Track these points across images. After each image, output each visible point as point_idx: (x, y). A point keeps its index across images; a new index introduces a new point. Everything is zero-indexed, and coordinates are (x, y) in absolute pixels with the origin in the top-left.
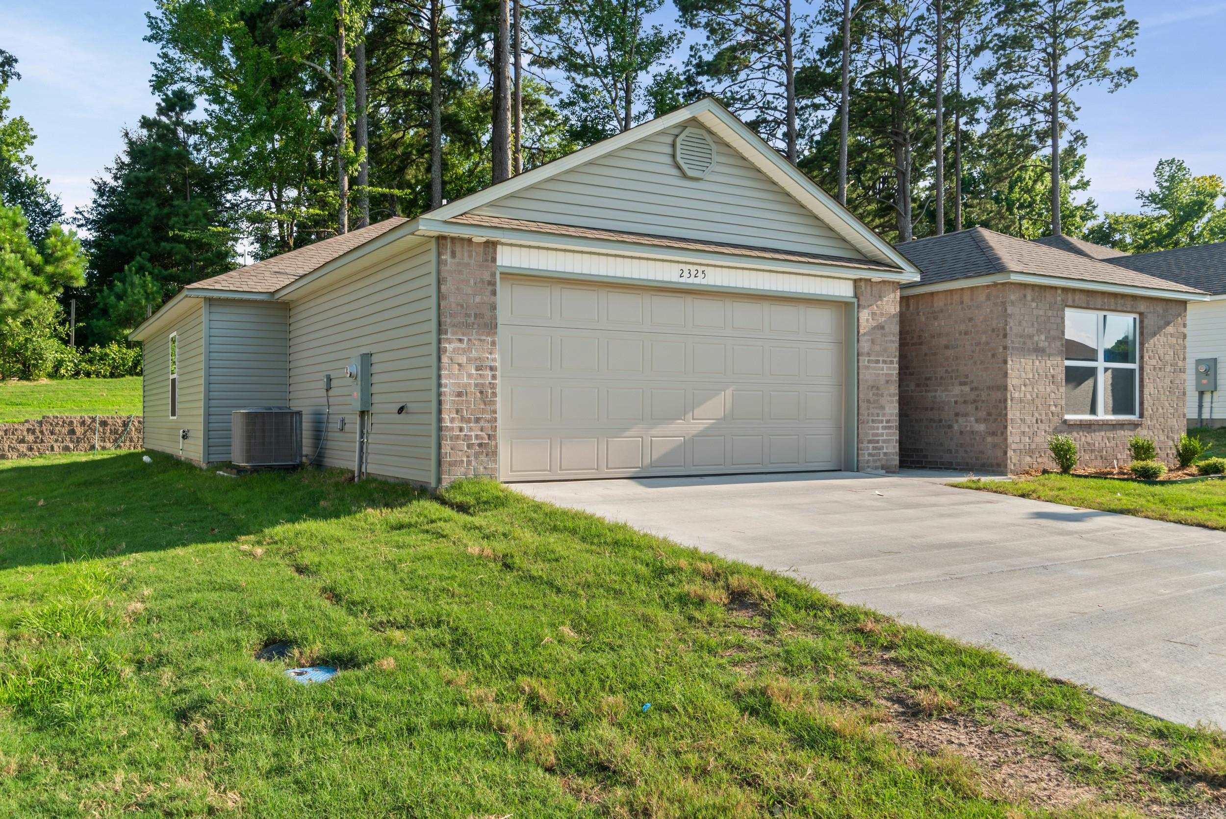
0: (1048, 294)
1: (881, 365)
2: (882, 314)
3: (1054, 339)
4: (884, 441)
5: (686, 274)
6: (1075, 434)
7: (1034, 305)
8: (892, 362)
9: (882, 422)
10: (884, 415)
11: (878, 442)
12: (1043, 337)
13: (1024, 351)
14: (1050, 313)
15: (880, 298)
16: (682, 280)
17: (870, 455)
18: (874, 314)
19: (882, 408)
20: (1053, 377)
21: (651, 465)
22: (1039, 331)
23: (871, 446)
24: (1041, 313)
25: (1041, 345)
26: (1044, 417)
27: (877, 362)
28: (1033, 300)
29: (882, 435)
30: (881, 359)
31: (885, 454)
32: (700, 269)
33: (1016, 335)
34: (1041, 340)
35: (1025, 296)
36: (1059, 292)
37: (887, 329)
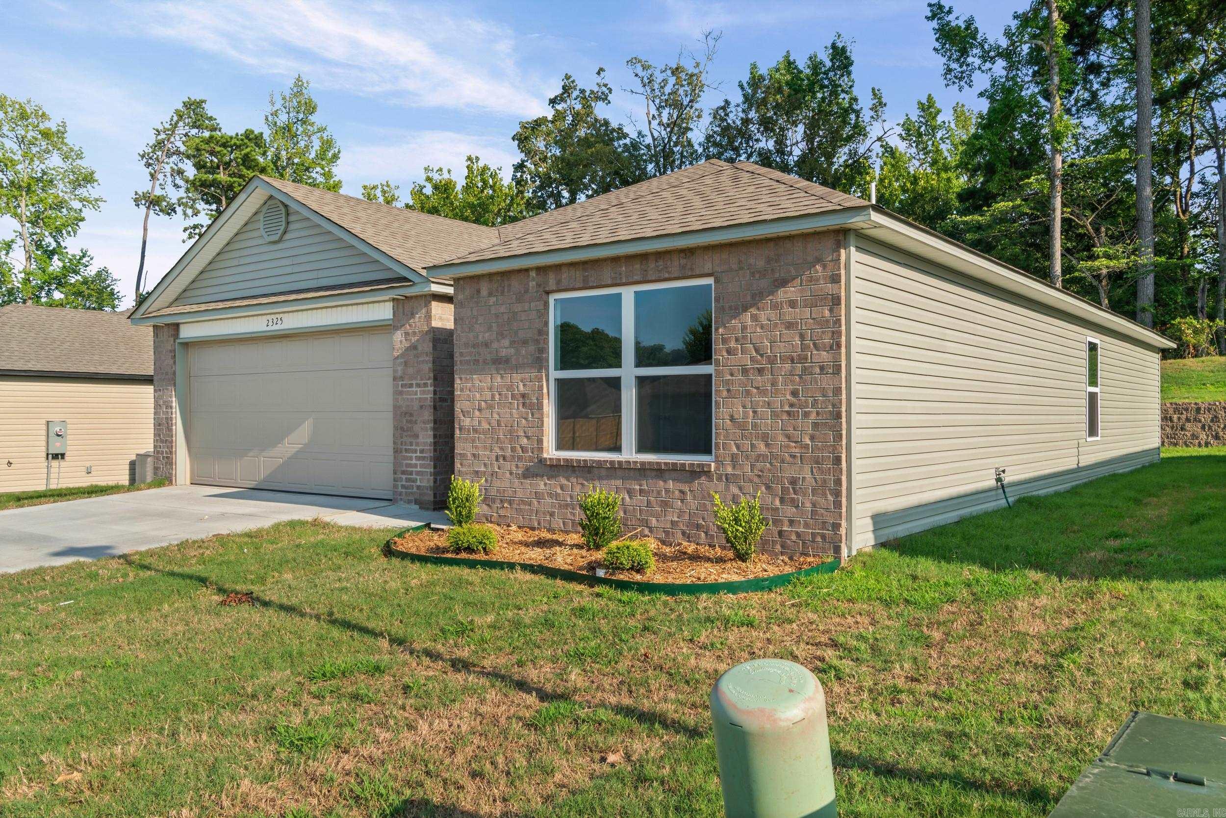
0: (515, 284)
1: (414, 389)
2: (414, 333)
3: (525, 342)
4: (418, 473)
5: (271, 323)
6: (563, 481)
7: (493, 300)
8: (425, 385)
9: (416, 451)
10: (417, 444)
11: (411, 473)
12: (506, 342)
13: (478, 366)
14: (518, 308)
15: (413, 315)
16: (268, 329)
17: (403, 486)
18: (407, 334)
19: (417, 436)
20: (523, 396)
21: (264, 481)
22: (501, 335)
23: (404, 477)
24: (503, 309)
25: (503, 353)
26: (509, 453)
27: (411, 386)
28: (490, 294)
29: (416, 466)
30: (414, 382)
31: (418, 487)
32: (279, 316)
33: (466, 345)
34: (504, 348)
35: (478, 291)
36: (533, 274)
37: (420, 348)
